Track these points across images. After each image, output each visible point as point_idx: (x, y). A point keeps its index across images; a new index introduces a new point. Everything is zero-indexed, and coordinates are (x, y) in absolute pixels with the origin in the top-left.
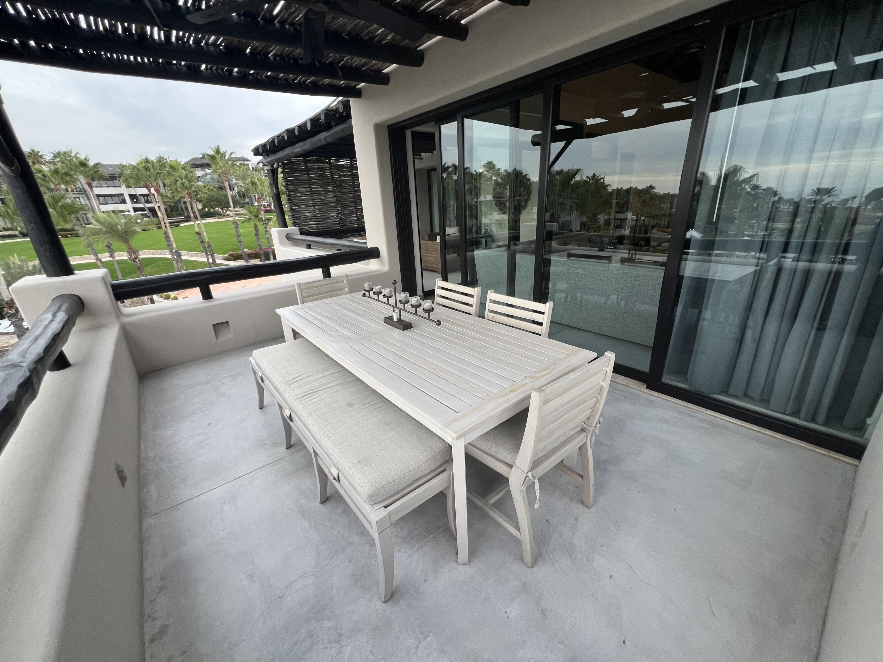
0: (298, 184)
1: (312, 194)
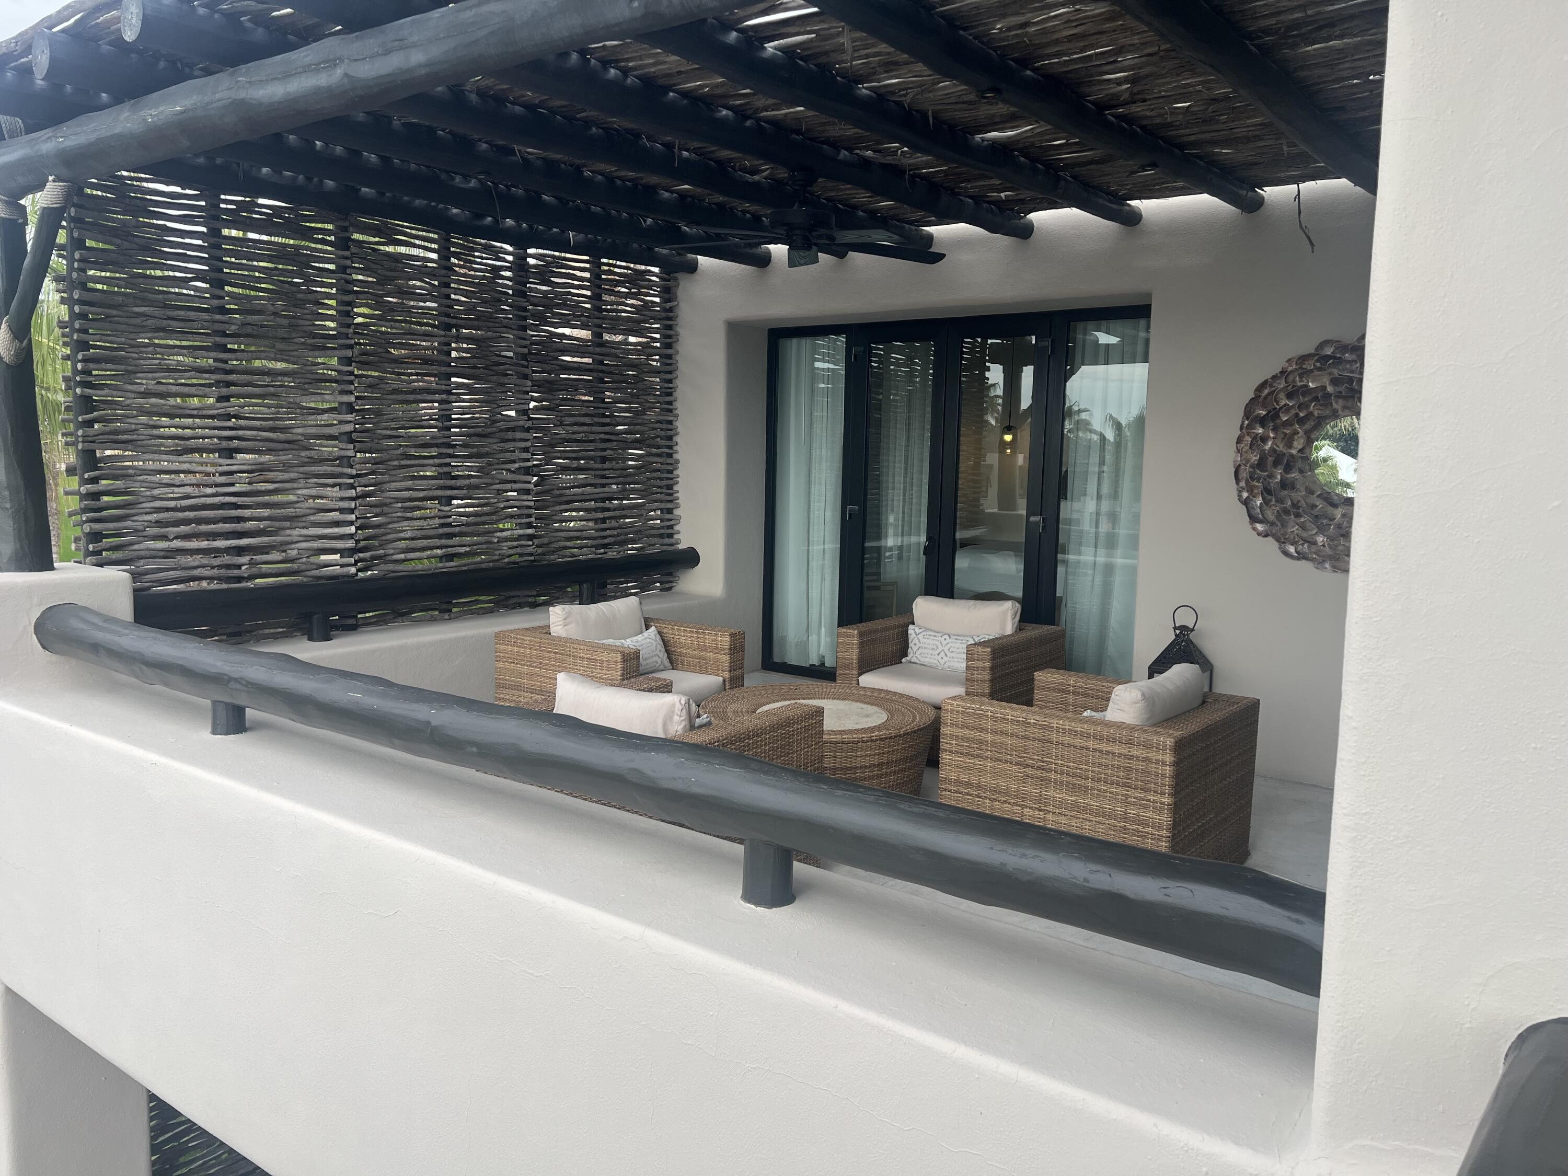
0: (150, 322)
1: (228, 384)
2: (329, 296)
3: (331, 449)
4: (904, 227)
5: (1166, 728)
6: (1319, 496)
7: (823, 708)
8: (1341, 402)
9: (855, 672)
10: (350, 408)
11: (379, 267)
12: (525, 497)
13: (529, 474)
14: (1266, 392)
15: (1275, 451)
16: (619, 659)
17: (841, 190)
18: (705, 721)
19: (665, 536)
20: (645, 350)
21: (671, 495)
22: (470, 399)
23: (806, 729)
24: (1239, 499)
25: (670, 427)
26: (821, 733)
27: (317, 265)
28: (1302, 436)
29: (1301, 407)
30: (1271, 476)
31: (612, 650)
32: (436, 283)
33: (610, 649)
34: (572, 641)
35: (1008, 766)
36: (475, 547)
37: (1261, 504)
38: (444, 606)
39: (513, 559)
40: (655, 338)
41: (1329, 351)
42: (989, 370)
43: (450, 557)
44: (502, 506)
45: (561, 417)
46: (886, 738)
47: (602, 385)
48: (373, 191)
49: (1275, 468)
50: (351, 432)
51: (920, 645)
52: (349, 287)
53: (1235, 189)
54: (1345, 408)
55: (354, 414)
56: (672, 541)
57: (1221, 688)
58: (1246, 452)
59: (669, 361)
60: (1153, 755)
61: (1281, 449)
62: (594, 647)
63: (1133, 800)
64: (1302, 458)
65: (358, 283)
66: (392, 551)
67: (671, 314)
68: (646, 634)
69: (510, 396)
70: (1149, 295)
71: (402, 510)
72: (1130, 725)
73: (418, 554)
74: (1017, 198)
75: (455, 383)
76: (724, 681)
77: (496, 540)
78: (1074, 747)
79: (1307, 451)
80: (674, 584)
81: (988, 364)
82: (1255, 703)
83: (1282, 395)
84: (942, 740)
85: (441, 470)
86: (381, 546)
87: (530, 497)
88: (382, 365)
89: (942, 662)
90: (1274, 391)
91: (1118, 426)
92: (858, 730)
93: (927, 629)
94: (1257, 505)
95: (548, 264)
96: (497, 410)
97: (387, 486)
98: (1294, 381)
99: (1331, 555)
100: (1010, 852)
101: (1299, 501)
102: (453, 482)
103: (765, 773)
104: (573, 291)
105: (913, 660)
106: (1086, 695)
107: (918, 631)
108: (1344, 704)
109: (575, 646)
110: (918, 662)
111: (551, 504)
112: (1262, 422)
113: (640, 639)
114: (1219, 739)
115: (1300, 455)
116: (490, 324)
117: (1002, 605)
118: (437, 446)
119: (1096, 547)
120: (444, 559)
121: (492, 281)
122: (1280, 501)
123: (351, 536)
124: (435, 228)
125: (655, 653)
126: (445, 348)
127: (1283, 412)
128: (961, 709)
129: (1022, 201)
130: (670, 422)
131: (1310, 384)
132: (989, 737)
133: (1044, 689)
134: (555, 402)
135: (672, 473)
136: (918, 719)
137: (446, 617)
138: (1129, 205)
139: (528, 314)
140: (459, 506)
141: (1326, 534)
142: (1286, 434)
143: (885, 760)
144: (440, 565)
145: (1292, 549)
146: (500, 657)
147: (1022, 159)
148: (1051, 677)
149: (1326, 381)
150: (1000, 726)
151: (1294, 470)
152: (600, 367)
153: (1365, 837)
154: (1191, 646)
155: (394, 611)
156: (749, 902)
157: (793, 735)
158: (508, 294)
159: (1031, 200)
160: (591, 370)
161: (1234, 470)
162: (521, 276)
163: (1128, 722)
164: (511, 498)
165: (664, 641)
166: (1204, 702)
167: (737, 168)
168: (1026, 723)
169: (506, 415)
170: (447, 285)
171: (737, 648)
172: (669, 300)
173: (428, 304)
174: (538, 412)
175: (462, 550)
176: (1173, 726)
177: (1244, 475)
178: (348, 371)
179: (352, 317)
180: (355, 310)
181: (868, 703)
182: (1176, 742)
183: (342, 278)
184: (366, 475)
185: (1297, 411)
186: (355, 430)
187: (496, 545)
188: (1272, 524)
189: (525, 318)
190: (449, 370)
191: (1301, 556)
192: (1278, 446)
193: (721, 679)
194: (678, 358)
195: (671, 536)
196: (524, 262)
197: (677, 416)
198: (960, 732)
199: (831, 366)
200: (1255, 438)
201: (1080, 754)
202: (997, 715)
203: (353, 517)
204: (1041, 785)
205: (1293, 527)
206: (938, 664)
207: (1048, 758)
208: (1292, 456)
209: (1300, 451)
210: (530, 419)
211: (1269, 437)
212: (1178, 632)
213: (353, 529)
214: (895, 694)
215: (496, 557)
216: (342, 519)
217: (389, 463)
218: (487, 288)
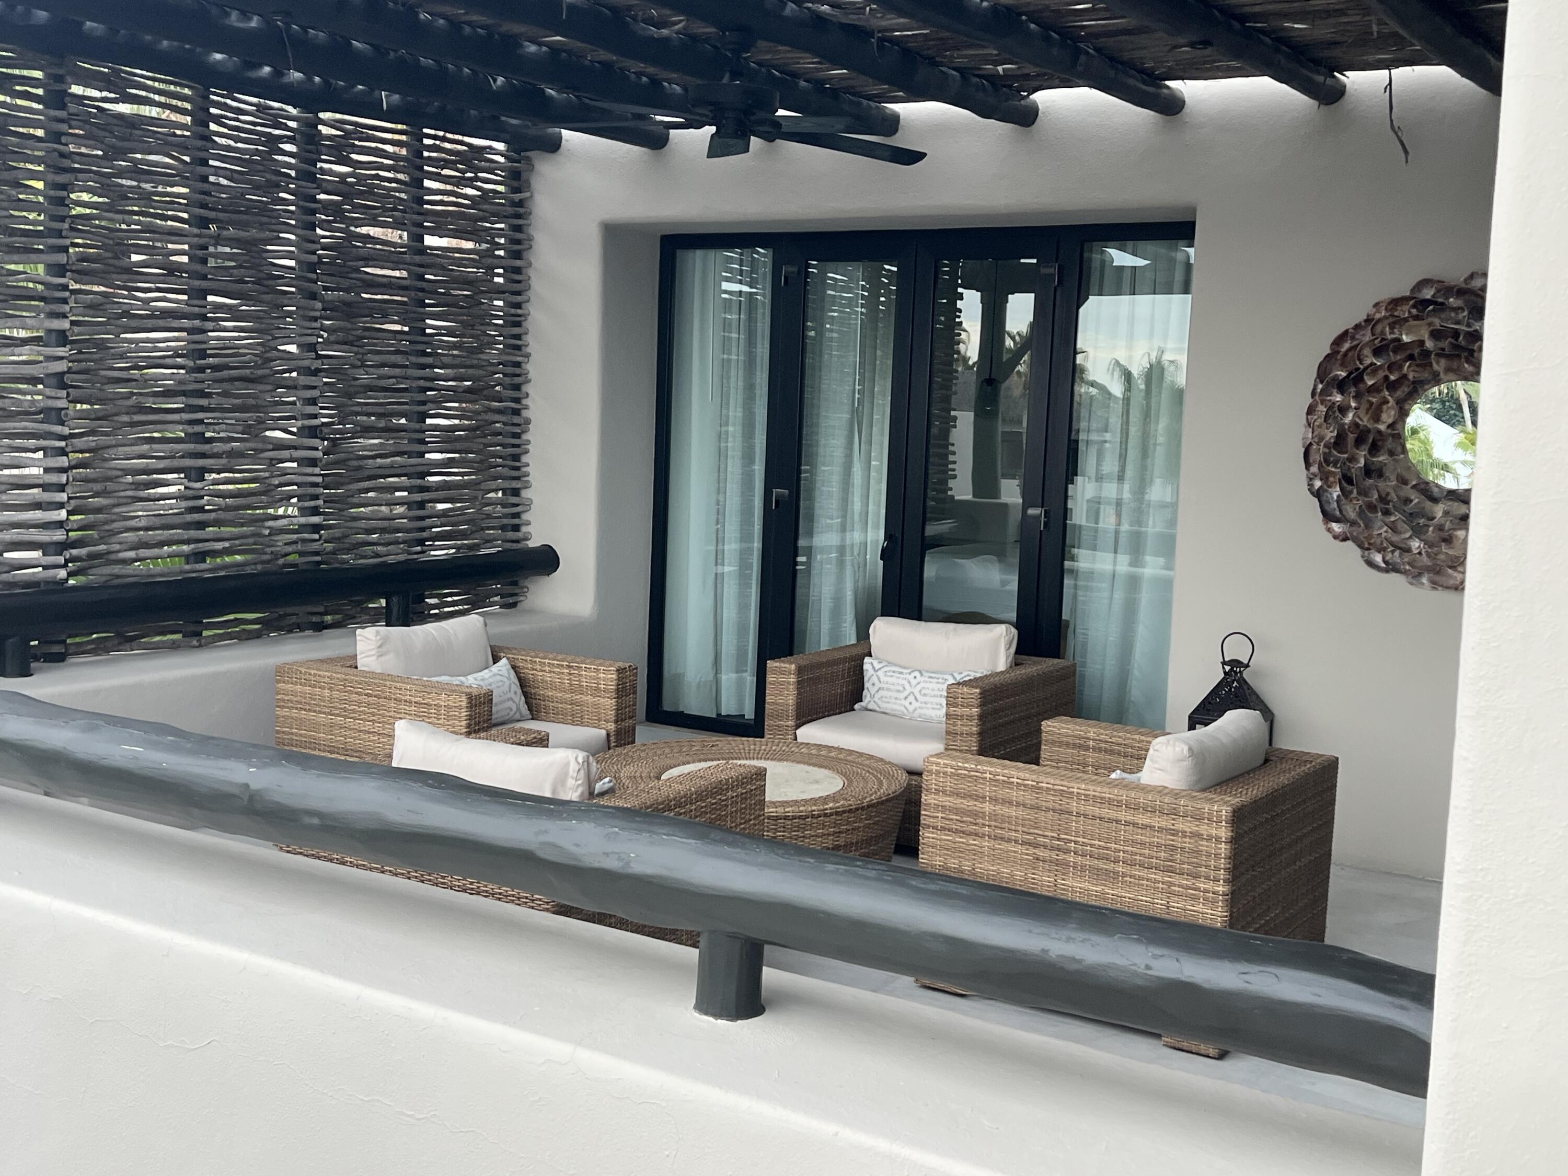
2: (35, 176)
3: (35, 397)
4: (860, 104)
5: (1220, 793)
6: (1414, 487)
7: (765, 769)
8: (1443, 362)
9: (791, 723)
10: (62, 338)
11: (107, 134)
12: (309, 470)
13: (316, 437)
14: (1347, 346)
15: (1357, 425)
16: (464, 704)
17: (779, 52)
18: (607, 786)
19: (510, 527)
20: (483, 260)
21: (518, 469)
22: (235, 327)
23: (744, 797)
24: (1309, 490)
25: (517, 371)
26: (762, 803)
27: (21, 130)
28: (1392, 407)
29: (1391, 368)
30: (1353, 459)
31: (453, 691)
32: (187, 159)
33: (451, 690)
34: (392, 678)
35: (1011, 847)
36: (237, 542)
37: (1338, 496)
38: (192, 628)
39: (291, 558)
40: (499, 244)
41: (1428, 293)
42: (962, 299)
43: (200, 556)
44: (277, 482)
45: (363, 354)
46: (844, 812)
47: (422, 310)
48: (102, 26)
49: (1357, 449)
50: (64, 373)
51: (881, 685)
52: (66, 163)
53: (1309, 74)
54: (1448, 370)
55: (68, 347)
56: (519, 535)
57: (1284, 742)
58: (1319, 426)
59: (517, 277)
60: (1204, 829)
61: (1365, 423)
62: (427, 688)
63: (1177, 889)
64: (1393, 436)
65: (77, 158)
66: (117, 547)
67: (521, 210)
68: (495, 668)
69: (290, 324)
70: (1194, 211)
71: (134, 487)
72: (1173, 790)
73: (156, 551)
74: (1019, 72)
75: (214, 304)
76: (608, 735)
77: (267, 532)
78: (1101, 819)
79: (1399, 426)
80: (521, 598)
81: (960, 290)
82: (1333, 762)
83: (1367, 351)
84: (923, 812)
85: (191, 430)
86: (102, 540)
87: (317, 470)
88: (108, 276)
89: (911, 708)
90: (1357, 345)
91: (1128, 376)
92: (806, 801)
93: (890, 663)
94: (1333, 498)
95: (348, 135)
96: (272, 344)
97: (111, 453)
98: (1383, 332)
99: (1430, 566)
100: (1053, 935)
101: (1388, 494)
102: (206, 448)
103: (729, 844)
104: (382, 173)
105: (870, 707)
106: (1111, 752)
107: (877, 666)
108: (1457, 743)
109: (398, 685)
110: (877, 709)
111: (347, 480)
112: (1341, 386)
113: (486, 676)
114: (1288, 809)
115: (1389, 431)
116: (265, 219)
117: (991, 631)
118: (184, 393)
119: (1116, 552)
120: (192, 559)
121: (267, 156)
122: (1363, 493)
123: (60, 524)
124: (190, 80)
125: (509, 695)
126: (200, 253)
127: (1368, 374)
128: (949, 770)
129: (1026, 77)
130: (518, 365)
131: (1404, 337)
132: (987, 807)
133: (1053, 743)
134: (354, 333)
135: (520, 438)
136: (885, 786)
137: (195, 643)
138: (1168, 87)
139: (319, 205)
140: (216, 482)
141: (1423, 537)
142: (1371, 404)
143: (841, 842)
144: (187, 567)
145: (1378, 558)
146: (283, 700)
147: (1032, 26)
148: (1064, 728)
149: (1425, 335)
150: (1003, 793)
151: (1382, 451)
152: (420, 284)
153: (1481, 897)
154: (1245, 687)
155: (119, 635)
156: (706, 1014)
157: (726, 806)
158: (289, 176)
159: (1038, 75)
160: (405, 288)
161: (1303, 450)
162: (310, 152)
163: (1171, 786)
164: (289, 471)
165: (520, 679)
166: (1266, 761)
167: (639, 18)
168: (1037, 789)
169: (284, 351)
170: (205, 163)
171: (623, 691)
172: (517, 190)
173: (176, 190)
174: (328, 348)
175: (219, 546)
176: (1229, 791)
177: (1316, 457)
178: (61, 285)
179: (68, 206)
180: (72, 196)
181: (815, 765)
182: (1234, 811)
183: (55, 150)
184: (81, 435)
185: (1387, 373)
186: (70, 371)
187: (267, 539)
188: (1353, 523)
189: (314, 212)
190: (204, 284)
191: (1390, 568)
192: (1361, 420)
193: (604, 732)
194: (531, 273)
195: (516, 528)
196: (314, 132)
197: (528, 356)
198: (948, 801)
199: (746, 289)
200: (1330, 408)
201: (1108, 829)
202: (998, 777)
203: (63, 497)
204: (1057, 870)
205: (1381, 528)
206: (905, 711)
207: (1066, 834)
208: (1379, 432)
209: (1391, 426)
210: (319, 357)
211: (1350, 406)
212: (1227, 668)
213: (63, 514)
214: (851, 752)
215: (267, 557)
216: (49, 500)
217: (116, 418)
218: (261, 168)
